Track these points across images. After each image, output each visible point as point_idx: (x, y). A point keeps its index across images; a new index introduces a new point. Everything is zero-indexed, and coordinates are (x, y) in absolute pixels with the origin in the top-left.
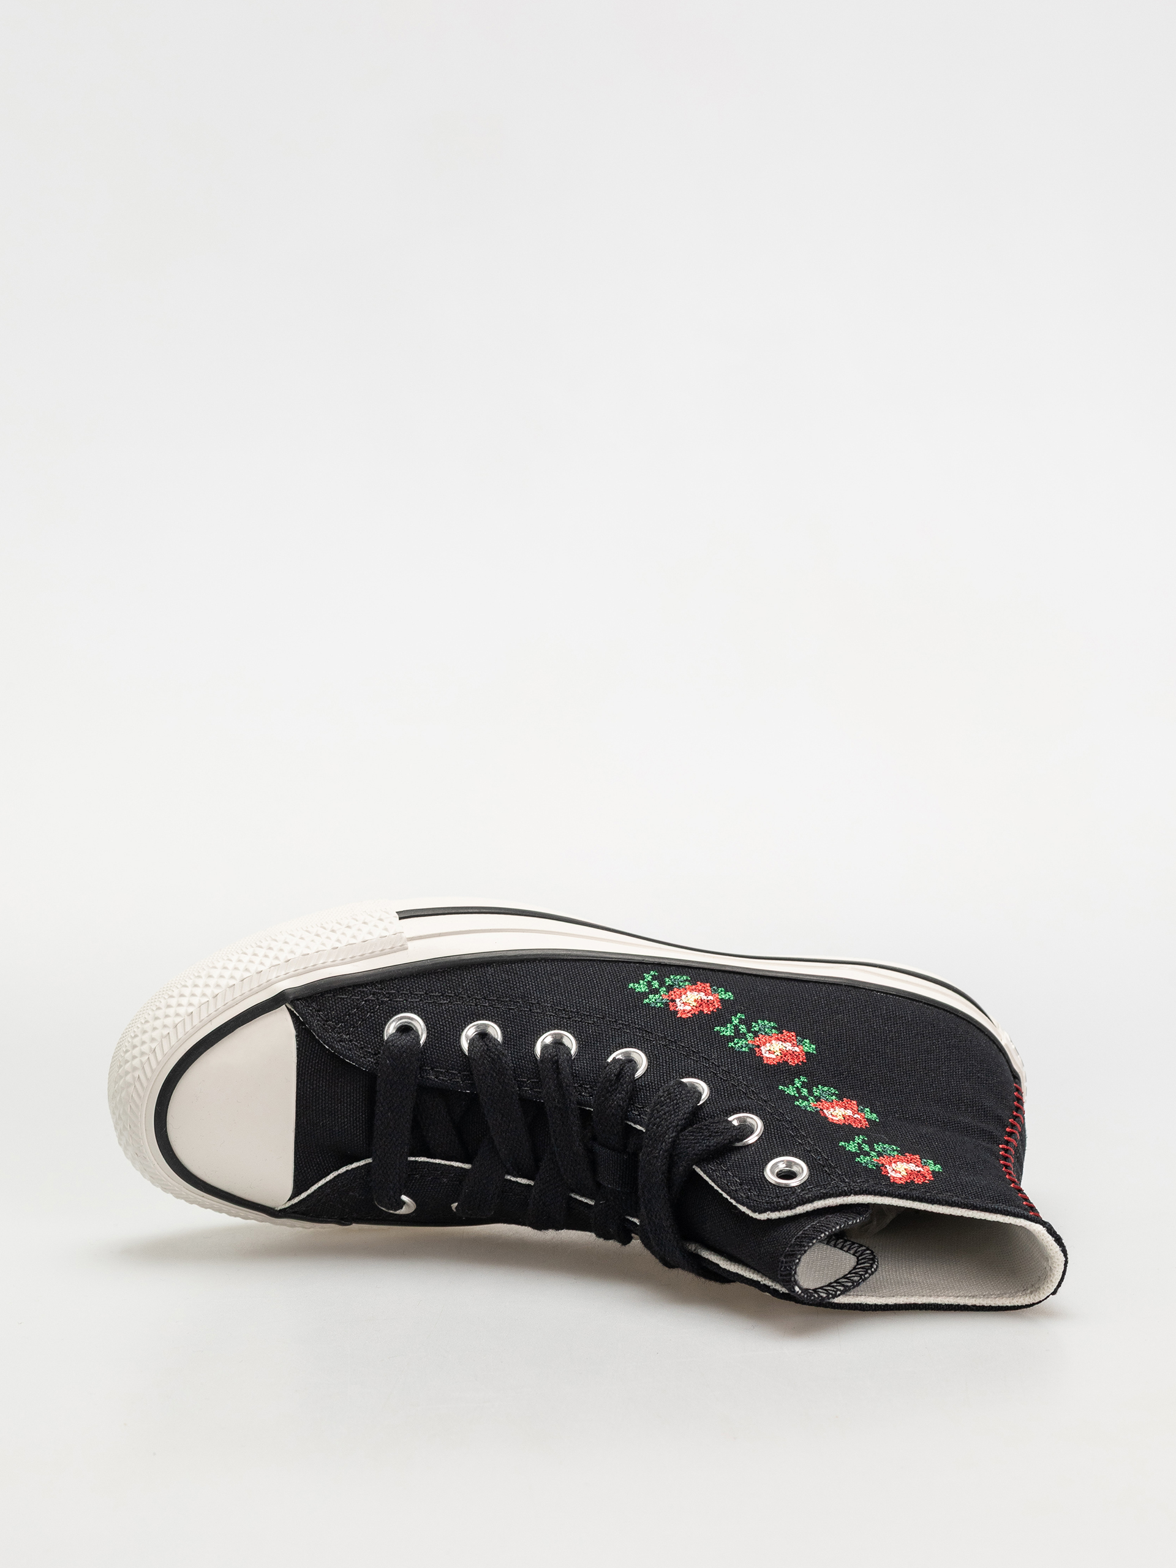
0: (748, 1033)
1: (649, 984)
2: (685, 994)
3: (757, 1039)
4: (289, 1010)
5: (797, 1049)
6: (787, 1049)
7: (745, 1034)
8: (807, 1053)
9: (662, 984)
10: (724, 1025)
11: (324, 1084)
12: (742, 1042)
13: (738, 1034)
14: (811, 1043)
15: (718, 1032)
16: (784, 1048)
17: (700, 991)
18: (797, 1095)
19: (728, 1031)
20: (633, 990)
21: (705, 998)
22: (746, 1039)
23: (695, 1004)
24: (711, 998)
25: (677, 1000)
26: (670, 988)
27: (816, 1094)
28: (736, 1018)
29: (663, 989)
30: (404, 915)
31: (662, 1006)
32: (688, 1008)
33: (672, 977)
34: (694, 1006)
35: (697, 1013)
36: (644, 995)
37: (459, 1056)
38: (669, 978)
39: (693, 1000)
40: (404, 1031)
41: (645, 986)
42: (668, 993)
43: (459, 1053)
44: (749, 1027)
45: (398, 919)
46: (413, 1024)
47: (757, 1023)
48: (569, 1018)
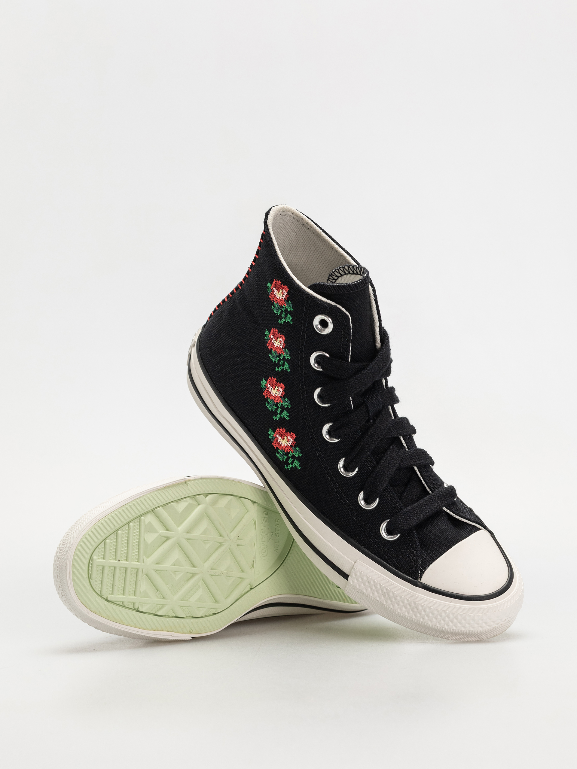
0: (279, 407)
1: (293, 462)
2: (284, 445)
3: (278, 401)
4: (421, 578)
5: (268, 385)
6: (272, 388)
7: (281, 408)
8: (266, 380)
9: (288, 458)
10: (284, 418)
11: (435, 544)
12: (285, 404)
13: (283, 408)
14: (261, 384)
15: (288, 416)
16: (272, 389)
17: (278, 443)
18: (286, 362)
19: (285, 414)
20: (300, 465)
21: (279, 438)
22: (282, 404)
23: (285, 438)
24: (277, 436)
25: (289, 445)
26: (287, 454)
27: (278, 359)
28: (278, 418)
29: (290, 455)
30: (346, 576)
31: (297, 447)
32: (289, 438)
33: (281, 459)
34: (286, 437)
35: (288, 433)
36: (299, 459)
37: (382, 501)
38: (283, 460)
39: (284, 440)
40: (389, 532)
41: (295, 463)
42: (290, 452)
43: (381, 502)
44: (276, 410)
45: (349, 577)
46: (384, 531)
47: (272, 410)
48: (332, 475)
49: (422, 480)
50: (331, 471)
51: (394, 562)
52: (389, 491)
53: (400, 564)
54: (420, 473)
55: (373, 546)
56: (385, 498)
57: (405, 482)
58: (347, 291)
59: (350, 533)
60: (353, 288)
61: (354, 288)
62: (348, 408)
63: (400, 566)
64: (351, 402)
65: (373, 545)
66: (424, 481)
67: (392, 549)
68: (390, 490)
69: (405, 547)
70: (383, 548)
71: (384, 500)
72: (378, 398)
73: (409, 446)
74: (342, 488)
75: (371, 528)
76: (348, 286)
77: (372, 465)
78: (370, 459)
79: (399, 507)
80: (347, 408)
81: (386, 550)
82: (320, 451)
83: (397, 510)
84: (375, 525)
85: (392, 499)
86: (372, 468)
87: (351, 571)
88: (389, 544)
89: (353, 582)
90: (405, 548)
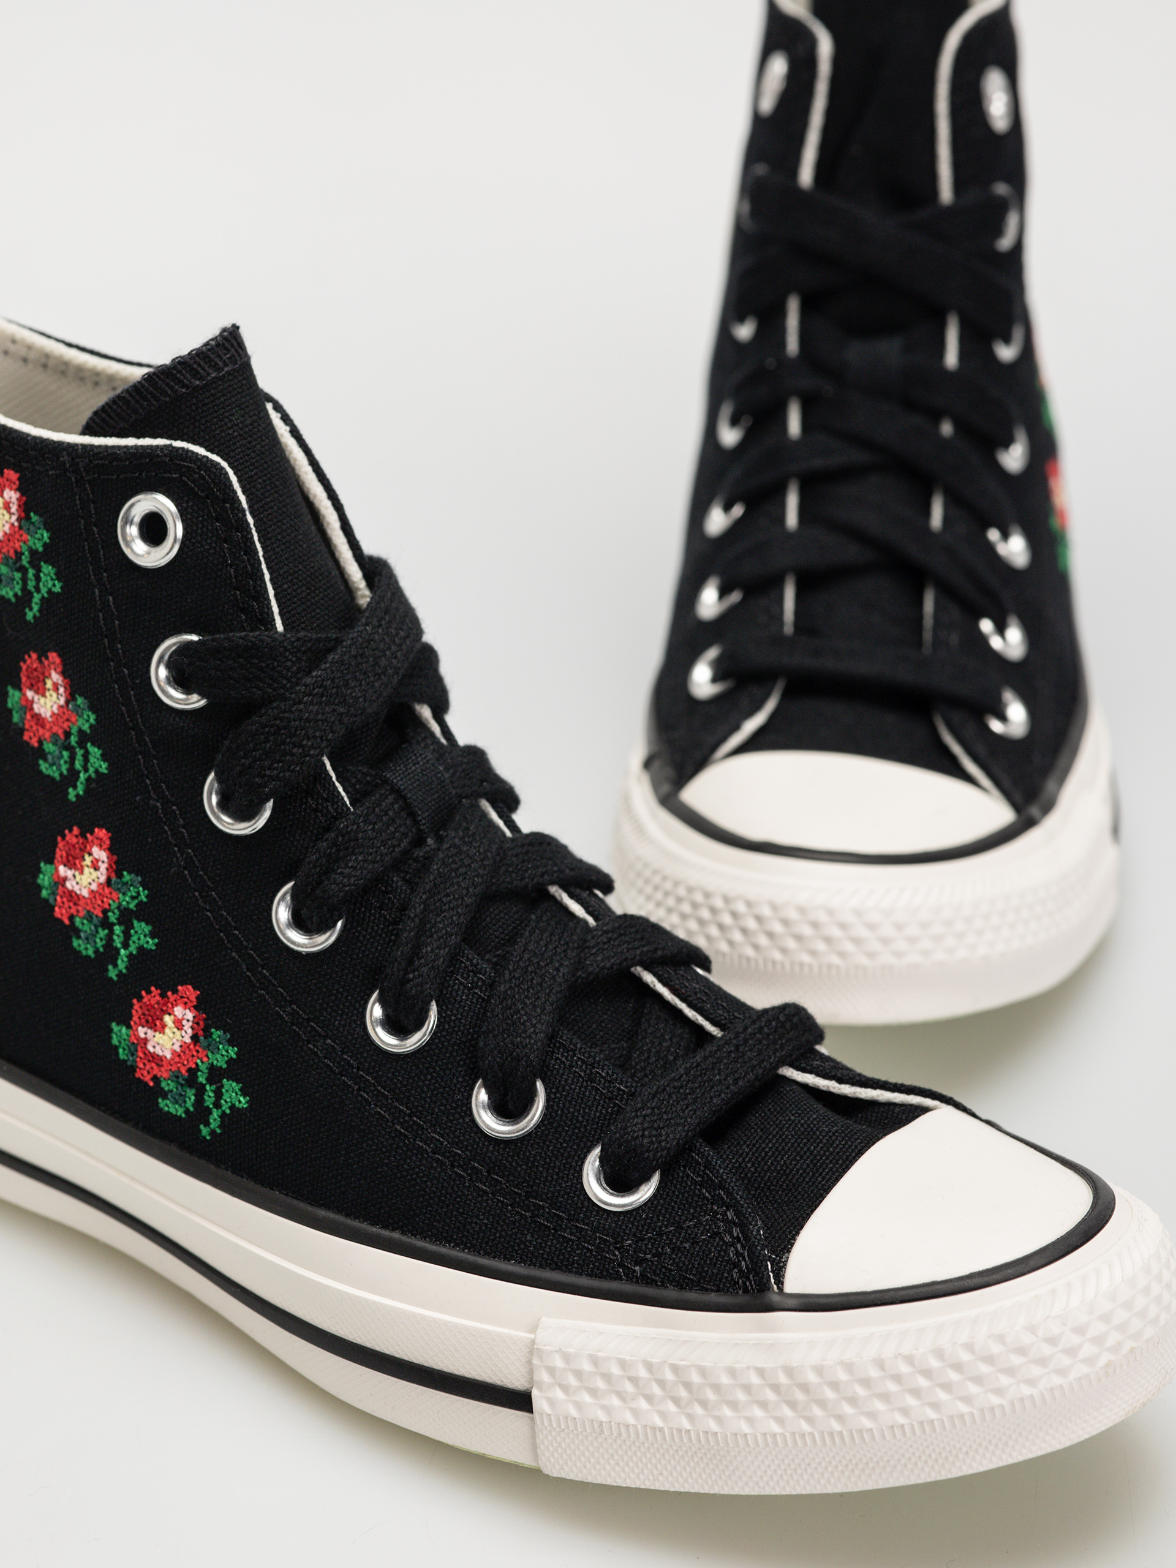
0: (114, 924)
1: (219, 1095)
3: (106, 905)
4: (780, 1282)
5: (62, 871)
7: (119, 921)
9: (200, 1093)
10: (141, 949)
12: (128, 899)
13: (127, 918)
14: (39, 887)
15: (152, 935)
17: (153, 1056)
19: (143, 936)
20: (244, 1091)
21: (150, 1034)
22: (120, 906)
23: (167, 1020)
24: (142, 1032)
25: (188, 1040)
26: (191, 1079)
28: (122, 964)
29: (202, 1079)
30: (520, 1401)
31: (213, 1030)
32: (178, 1011)
33: (180, 1112)
34: (170, 1014)
35: (169, 993)
36: (233, 1070)
37: (557, 1088)
38: (187, 1111)
39: (167, 1030)
40: (619, 1183)
41: (226, 1096)
42: (197, 1064)
43: (555, 1094)
44: (109, 939)
45: (535, 1393)
46: (601, 1185)
47: (96, 951)
48: (358, 1069)
49: (682, 1006)
50: (351, 1057)
51: (671, 1270)
52: (572, 1050)
53: (691, 1270)
54: (665, 984)
55: (578, 1252)
56: (563, 1074)
57: (623, 1031)
58: (182, 387)
59: (487, 1243)
60: (199, 369)
61: (204, 369)
62: (332, 805)
63: (695, 1275)
64: (337, 784)
65: (578, 1249)
66: (691, 1005)
67: (647, 1232)
68: (575, 1045)
69: (689, 1211)
70: (616, 1243)
71: (563, 1083)
72: (428, 762)
73: (596, 913)
74: (405, 1101)
75: (553, 1193)
76: (179, 367)
77: (483, 981)
78: (468, 963)
79: (623, 1091)
80: (330, 808)
81: (630, 1245)
82: (291, 1002)
83: (621, 1101)
84: (563, 1177)
85: (592, 1073)
86: (486, 991)
87: (531, 1372)
88: (632, 1223)
89: (551, 1402)
90: (693, 1214)
